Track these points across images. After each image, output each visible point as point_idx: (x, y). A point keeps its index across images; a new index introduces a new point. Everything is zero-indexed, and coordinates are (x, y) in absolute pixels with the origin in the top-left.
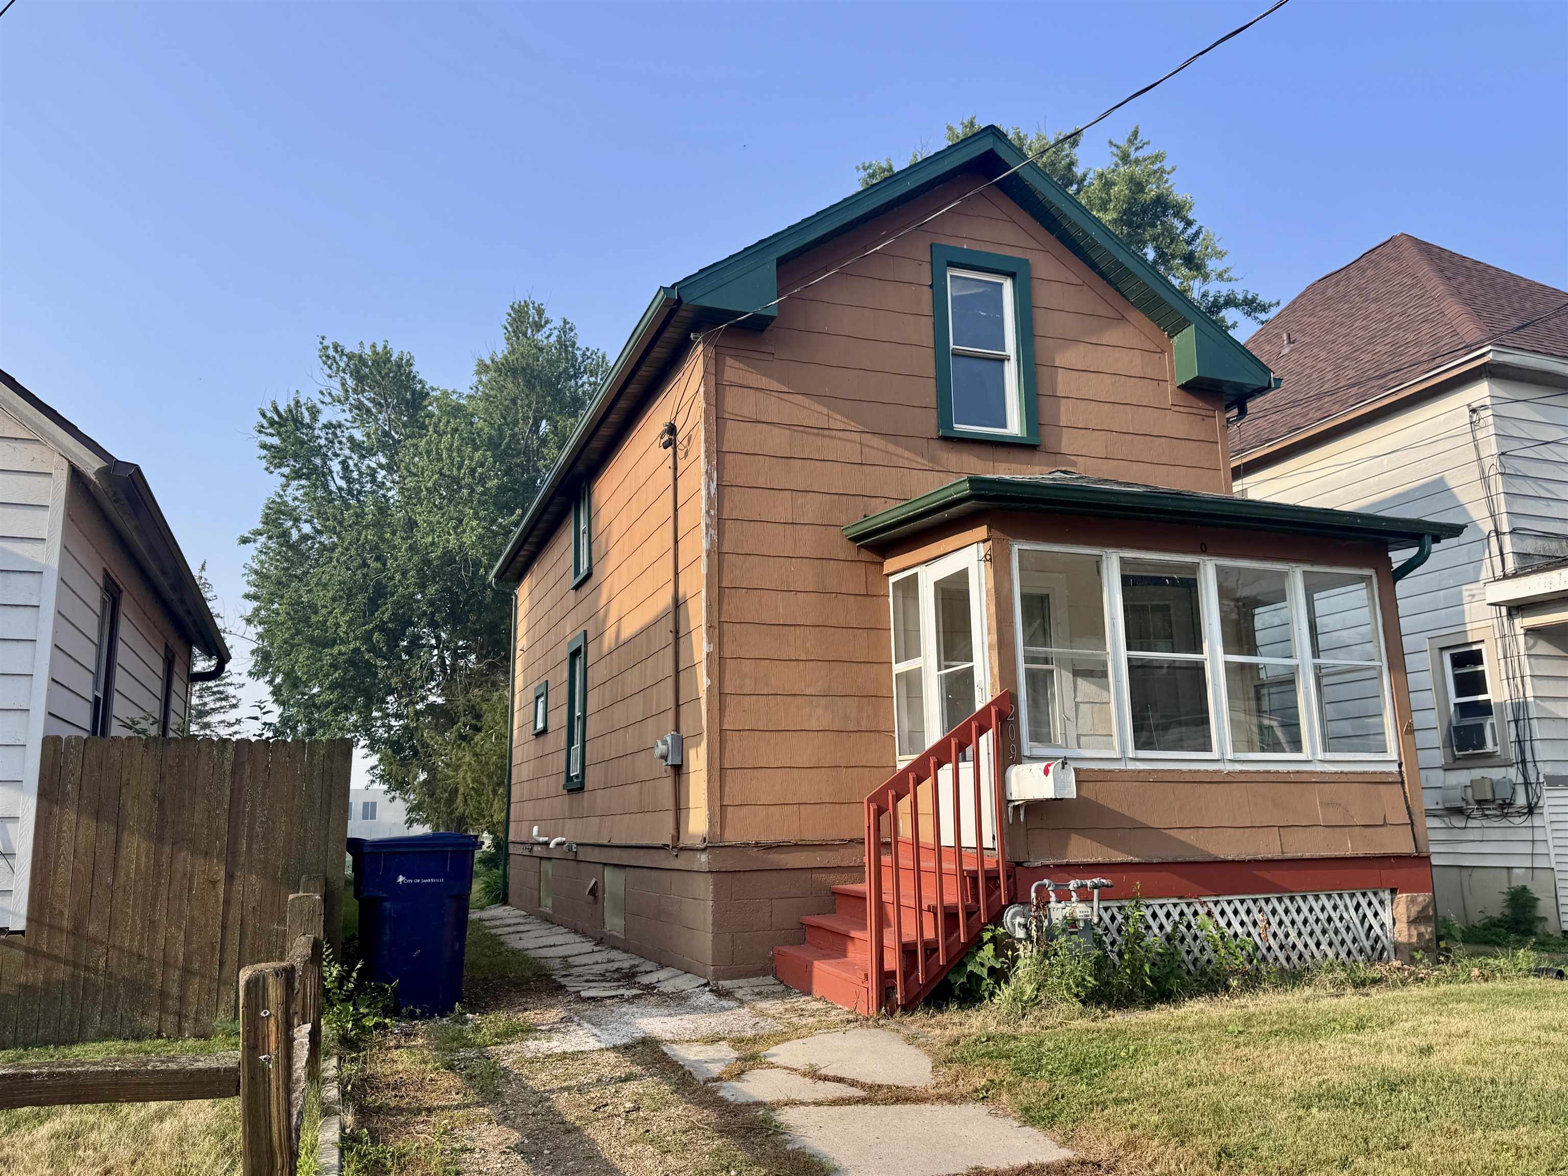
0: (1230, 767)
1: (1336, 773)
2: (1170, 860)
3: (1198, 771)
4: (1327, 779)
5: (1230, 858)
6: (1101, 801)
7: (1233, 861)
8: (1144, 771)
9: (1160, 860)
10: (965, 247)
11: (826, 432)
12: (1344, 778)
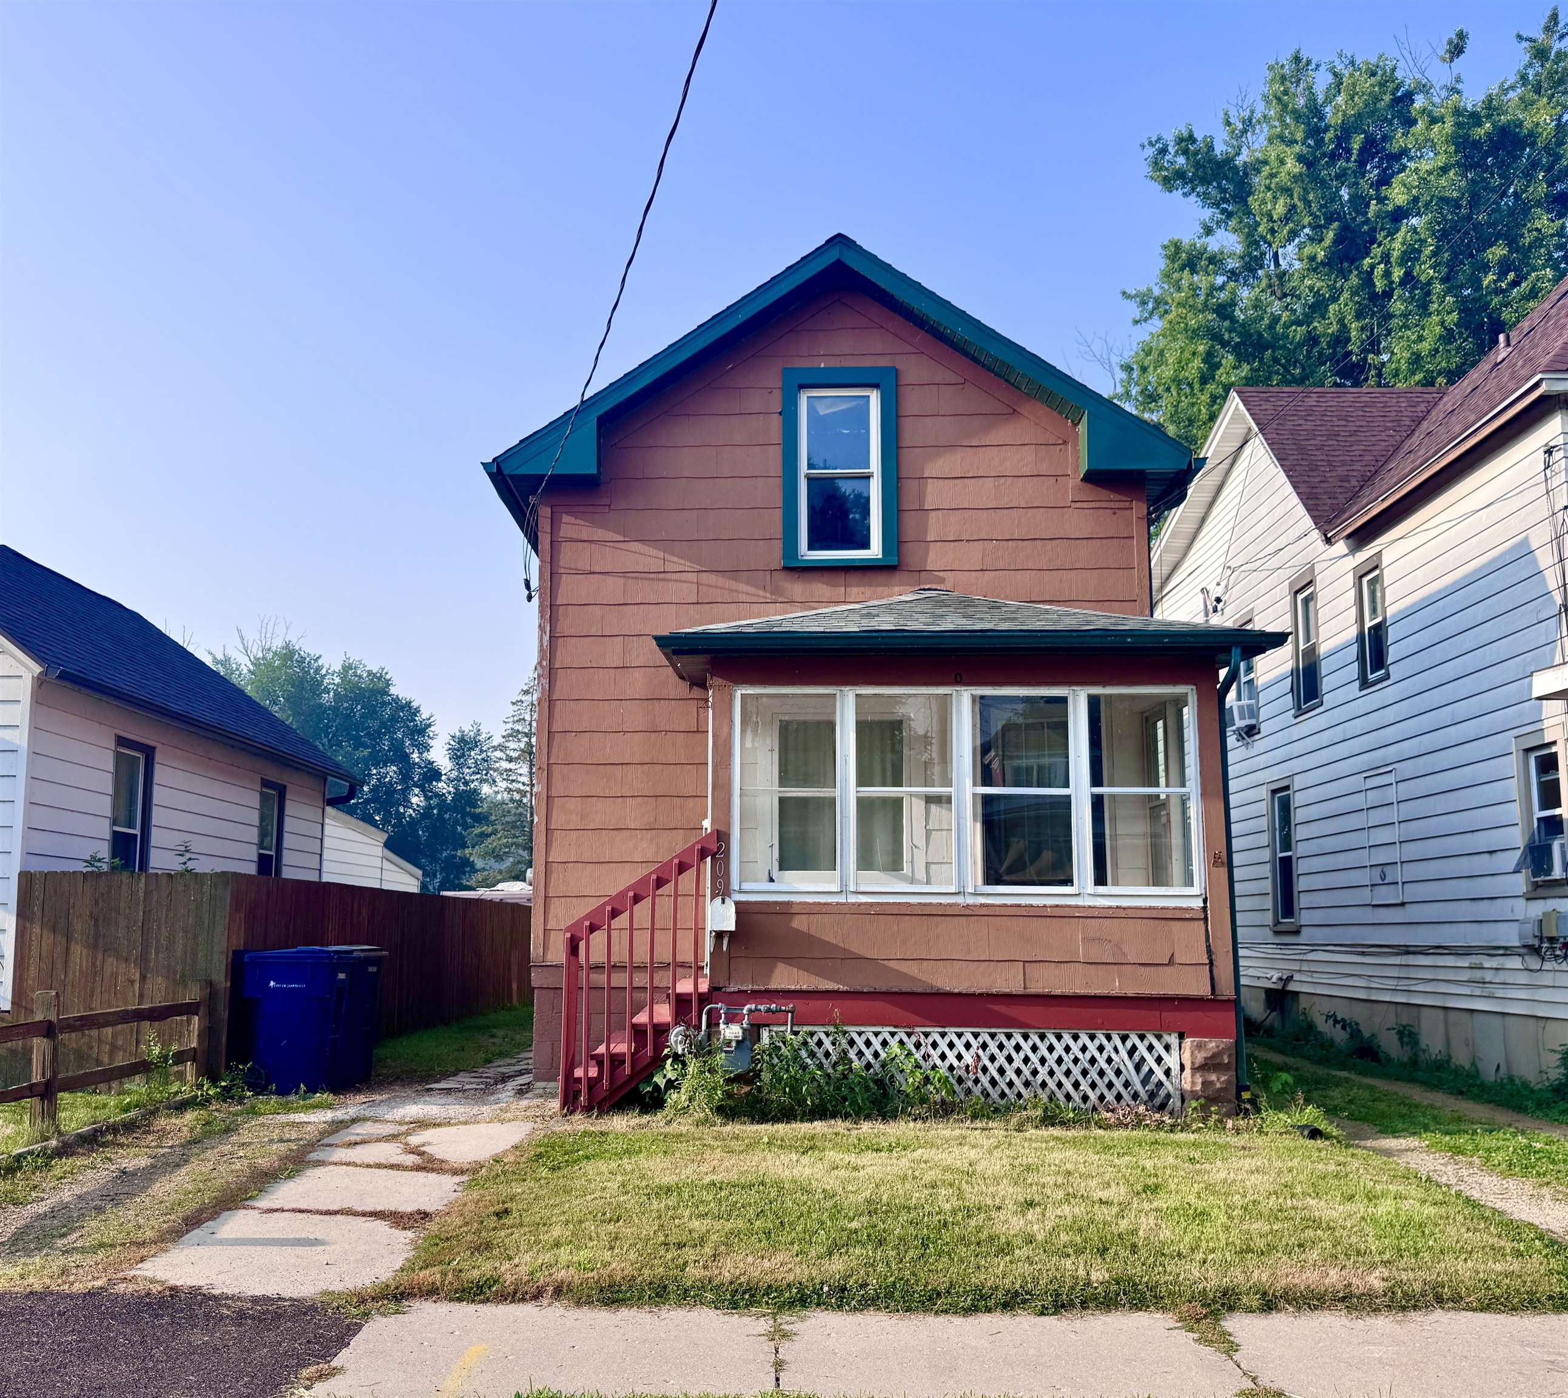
0: (970, 900)
1: (1110, 908)
2: (884, 989)
3: (930, 904)
4: (1096, 914)
5: (956, 991)
6: (813, 932)
7: (960, 994)
8: (866, 904)
9: (872, 990)
10: (822, 366)
11: (661, 576)
12: (1122, 914)
